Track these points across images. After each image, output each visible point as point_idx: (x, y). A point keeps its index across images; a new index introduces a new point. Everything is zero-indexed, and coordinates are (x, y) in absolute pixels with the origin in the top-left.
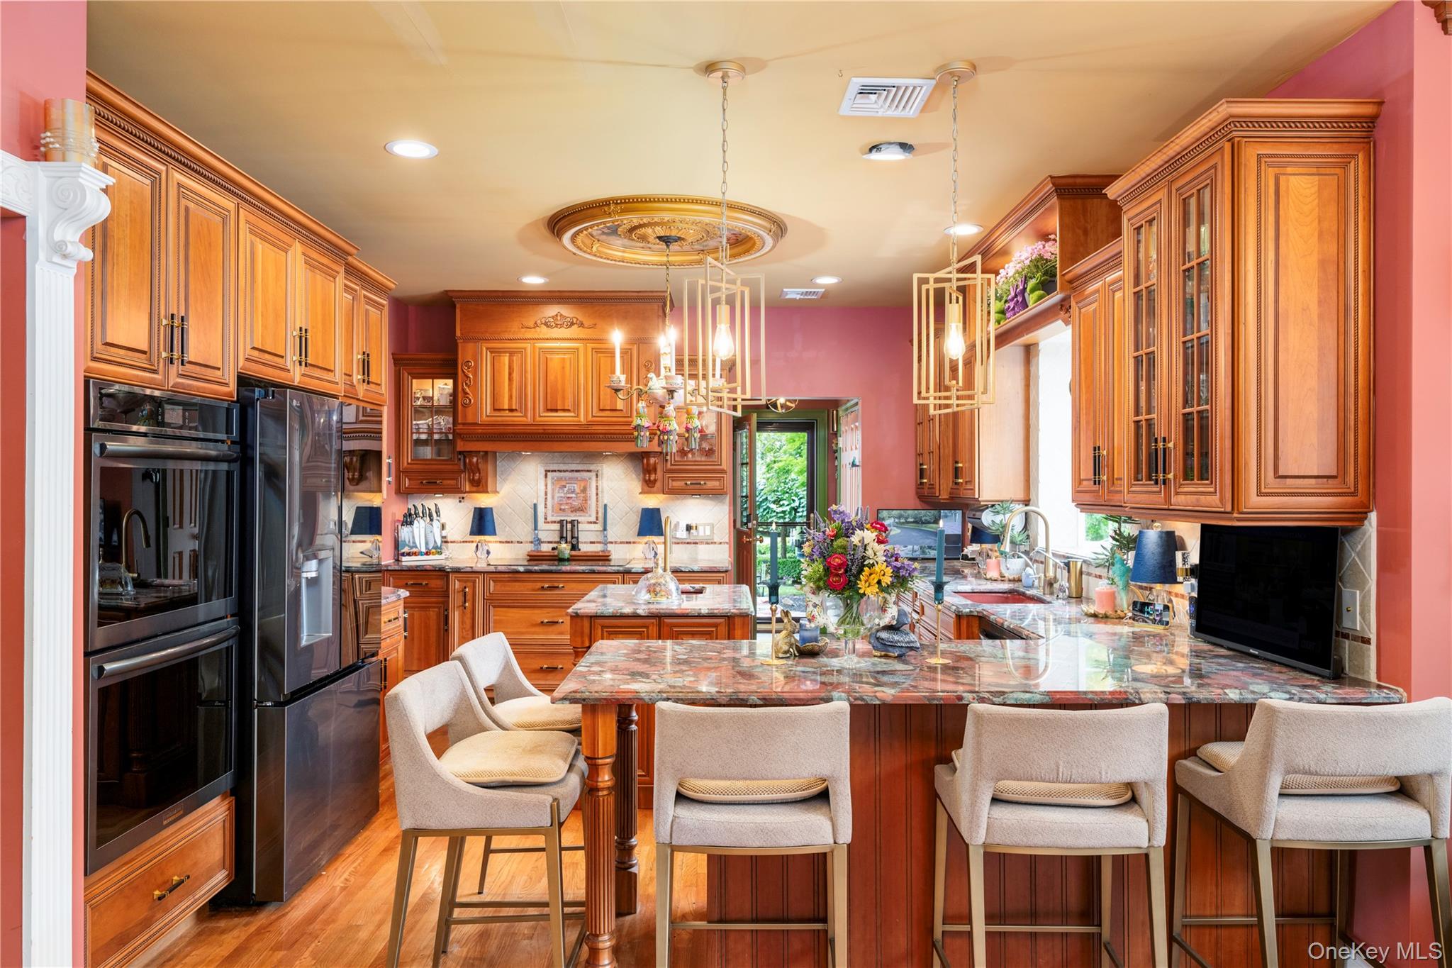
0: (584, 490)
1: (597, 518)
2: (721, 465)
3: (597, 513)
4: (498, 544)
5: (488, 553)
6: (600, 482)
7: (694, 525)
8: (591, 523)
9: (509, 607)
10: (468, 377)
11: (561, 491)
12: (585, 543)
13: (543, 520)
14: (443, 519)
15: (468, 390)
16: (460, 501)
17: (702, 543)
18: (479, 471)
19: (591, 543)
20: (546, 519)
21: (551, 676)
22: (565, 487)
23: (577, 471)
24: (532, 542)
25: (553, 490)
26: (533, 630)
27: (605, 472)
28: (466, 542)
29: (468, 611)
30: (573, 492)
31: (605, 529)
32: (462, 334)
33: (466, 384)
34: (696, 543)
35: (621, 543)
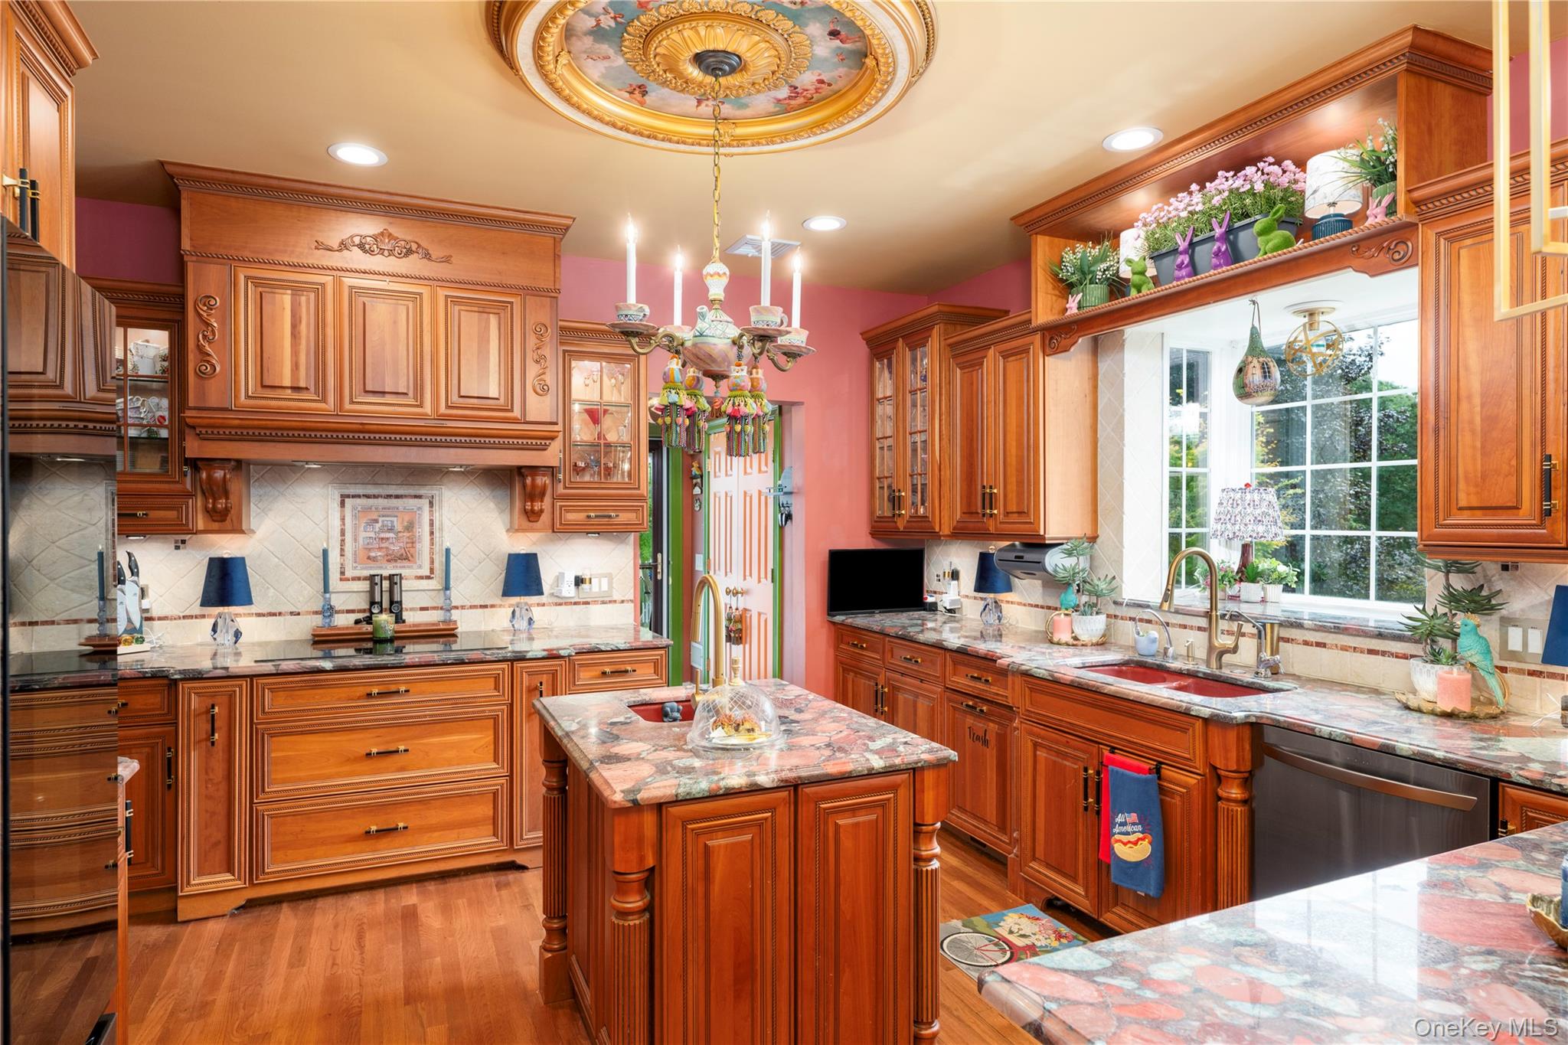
0: (410, 527)
1: (432, 570)
2: (638, 488)
3: (432, 562)
4: (254, 619)
5: (238, 634)
6: (437, 515)
7: (587, 577)
8: (421, 578)
9: (302, 733)
10: (208, 324)
11: (370, 528)
12: (412, 609)
13: (338, 576)
14: (143, 580)
15: (208, 349)
16: (177, 548)
17: (595, 602)
18: (226, 494)
19: (422, 609)
20: (342, 573)
21: (384, 842)
22: (376, 521)
23: (397, 497)
24: (316, 613)
25: (356, 527)
26: (346, 768)
27: (445, 499)
28: (191, 617)
29: (220, 747)
30: (391, 530)
31: (447, 588)
32: (192, 246)
33: (205, 337)
34: (587, 603)
35: (471, 607)
